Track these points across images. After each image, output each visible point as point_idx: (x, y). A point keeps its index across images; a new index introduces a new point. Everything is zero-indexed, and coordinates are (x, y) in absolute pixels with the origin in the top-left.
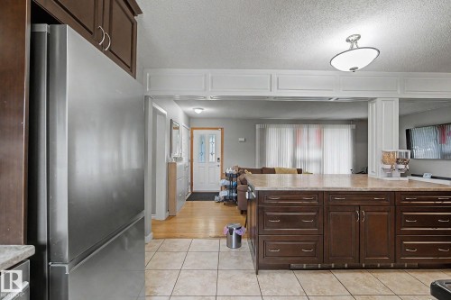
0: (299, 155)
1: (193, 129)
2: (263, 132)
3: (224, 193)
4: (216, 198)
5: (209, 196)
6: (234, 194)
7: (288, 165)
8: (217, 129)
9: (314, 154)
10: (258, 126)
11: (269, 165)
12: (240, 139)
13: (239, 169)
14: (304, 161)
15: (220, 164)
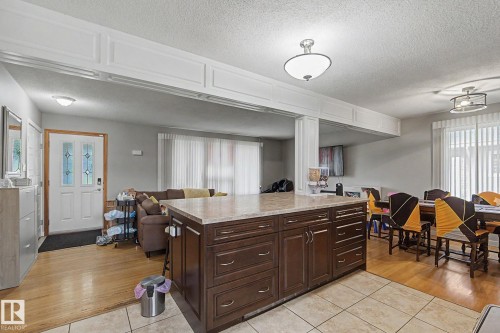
0: (211, 173)
1: (47, 132)
2: (168, 144)
3: (115, 231)
4: (100, 239)
5: (86, 238)
6: (132, 230)
7: (198, 185)
8: (97, 135)
9: (226, 172)
10: (161, 136)
11: (176, 186)
12: (134, 152)
13: (137, 193)
14: (215, 180)
15: (101, 187)
